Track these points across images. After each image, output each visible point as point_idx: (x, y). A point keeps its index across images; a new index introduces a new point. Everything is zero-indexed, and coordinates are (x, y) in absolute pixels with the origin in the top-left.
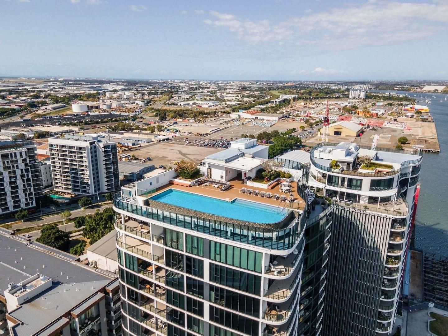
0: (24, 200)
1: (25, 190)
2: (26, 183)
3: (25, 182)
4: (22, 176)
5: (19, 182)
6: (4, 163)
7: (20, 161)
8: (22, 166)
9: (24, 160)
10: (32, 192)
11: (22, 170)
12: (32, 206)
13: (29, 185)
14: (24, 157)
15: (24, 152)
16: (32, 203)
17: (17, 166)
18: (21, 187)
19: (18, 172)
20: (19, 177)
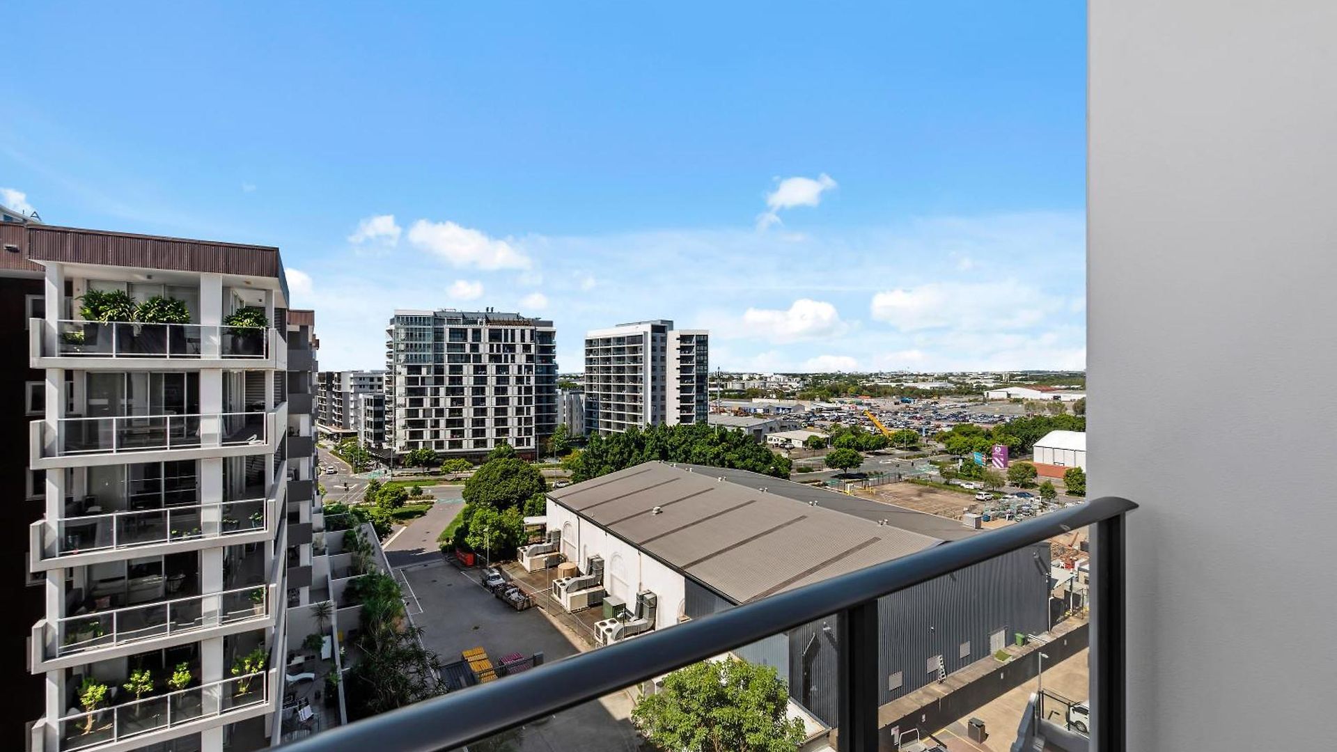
0: (516, 431)
1: (519, 411)
2: (523, 396)
3: (521, 394)
4: (519, 380)
5: (512, 391)
6: (491, 347)
7: (519, 348)
8: (521, 359)
9: (527, 348)
10: (531, 418)
11: (520, 367)
12: (528, 447)
13: (528, 401)
14: (528, 340)
15: (529, 331)
16: (528, 440)
17: (513, 357)
18: (513, 402)
19: (513, 371)
20: (512, 380)
